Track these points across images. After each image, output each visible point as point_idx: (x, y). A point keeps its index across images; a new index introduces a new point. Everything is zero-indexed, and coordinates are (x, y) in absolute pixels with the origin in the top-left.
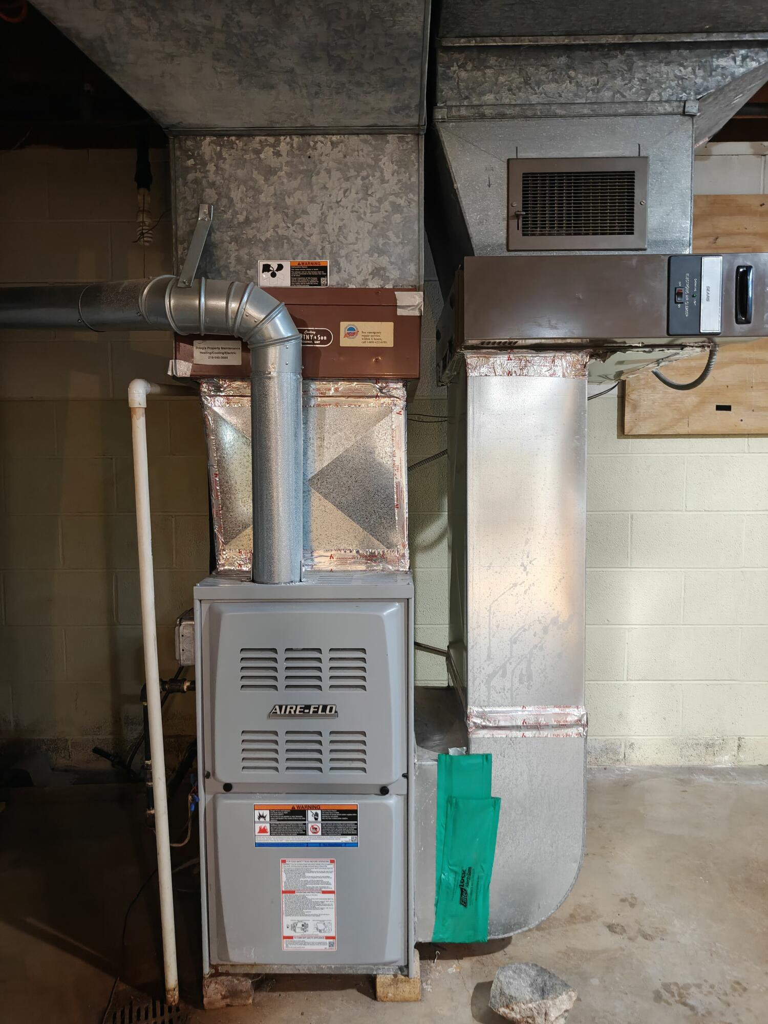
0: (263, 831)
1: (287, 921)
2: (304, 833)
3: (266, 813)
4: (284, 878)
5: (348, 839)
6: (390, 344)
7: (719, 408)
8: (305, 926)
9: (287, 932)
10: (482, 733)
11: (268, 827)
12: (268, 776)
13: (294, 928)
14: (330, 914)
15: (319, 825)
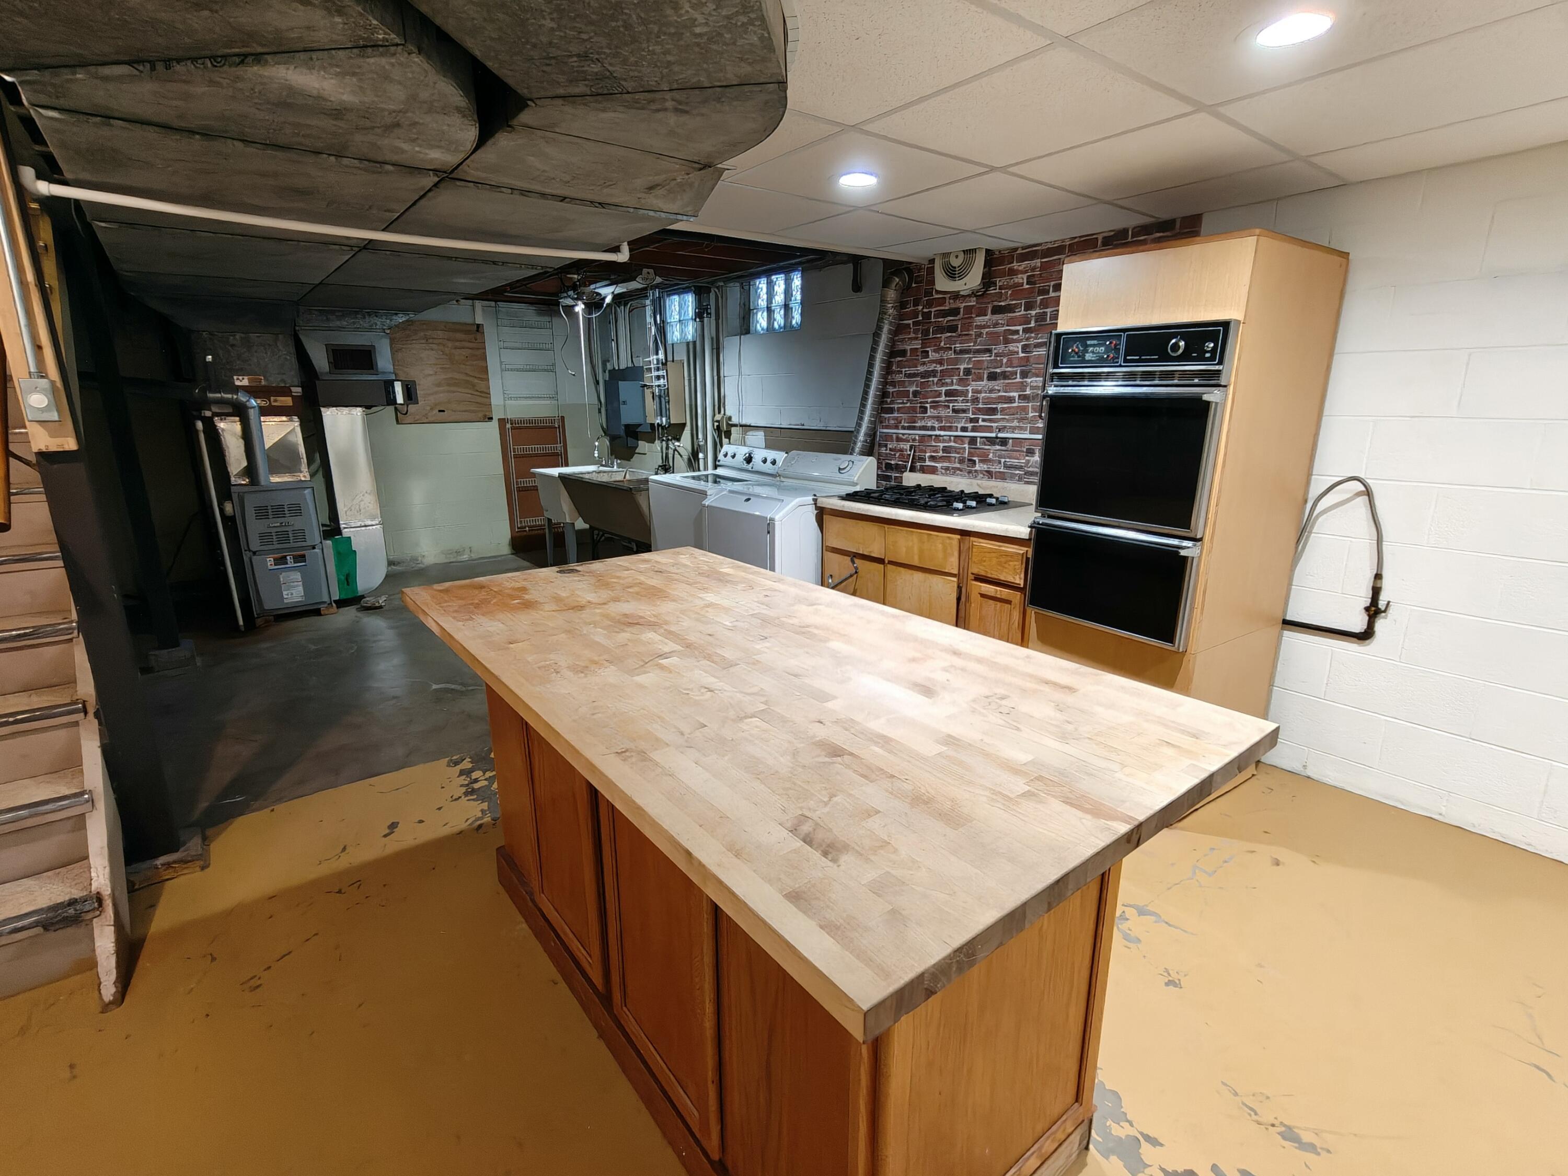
0: (271, 565)
1: (285, 593)
2: (287, 564)
3: (272, 559)
4: (282, 580)
5: (303, 564)
6: (291, 405)
7: (440, 411)
8: (292, 594)
9: (285, 597)
10: (346, 530)
11: (273, 563)
12: (271, 547)
13: (288, 595)
14: (301, 588)
15: (292, 561)
